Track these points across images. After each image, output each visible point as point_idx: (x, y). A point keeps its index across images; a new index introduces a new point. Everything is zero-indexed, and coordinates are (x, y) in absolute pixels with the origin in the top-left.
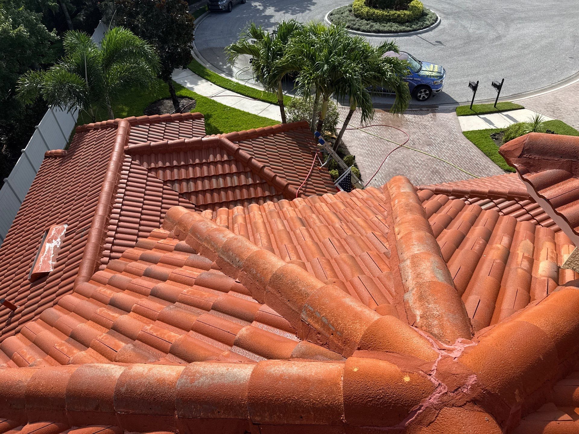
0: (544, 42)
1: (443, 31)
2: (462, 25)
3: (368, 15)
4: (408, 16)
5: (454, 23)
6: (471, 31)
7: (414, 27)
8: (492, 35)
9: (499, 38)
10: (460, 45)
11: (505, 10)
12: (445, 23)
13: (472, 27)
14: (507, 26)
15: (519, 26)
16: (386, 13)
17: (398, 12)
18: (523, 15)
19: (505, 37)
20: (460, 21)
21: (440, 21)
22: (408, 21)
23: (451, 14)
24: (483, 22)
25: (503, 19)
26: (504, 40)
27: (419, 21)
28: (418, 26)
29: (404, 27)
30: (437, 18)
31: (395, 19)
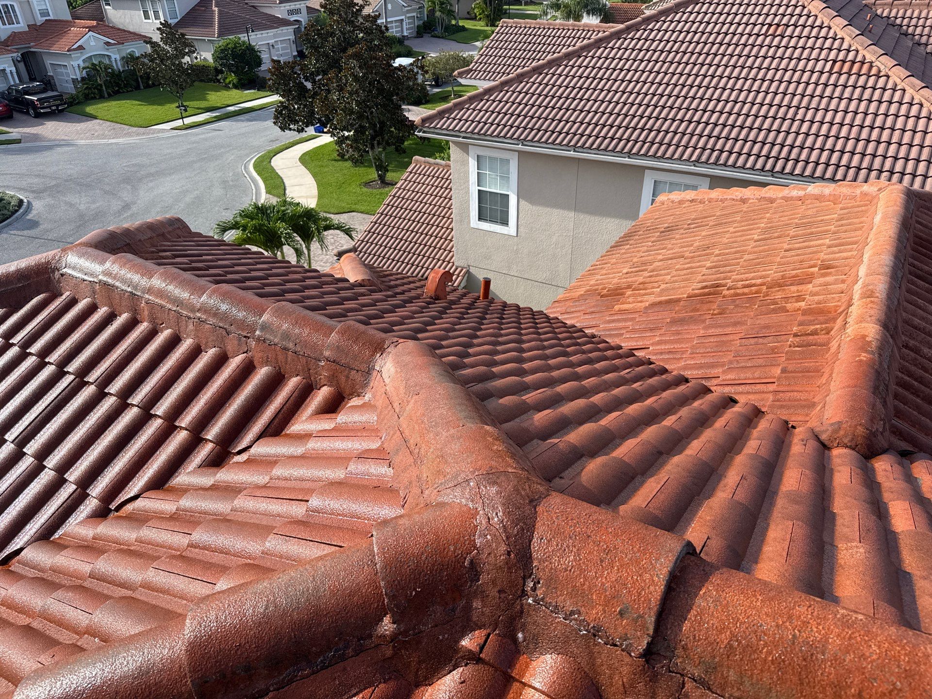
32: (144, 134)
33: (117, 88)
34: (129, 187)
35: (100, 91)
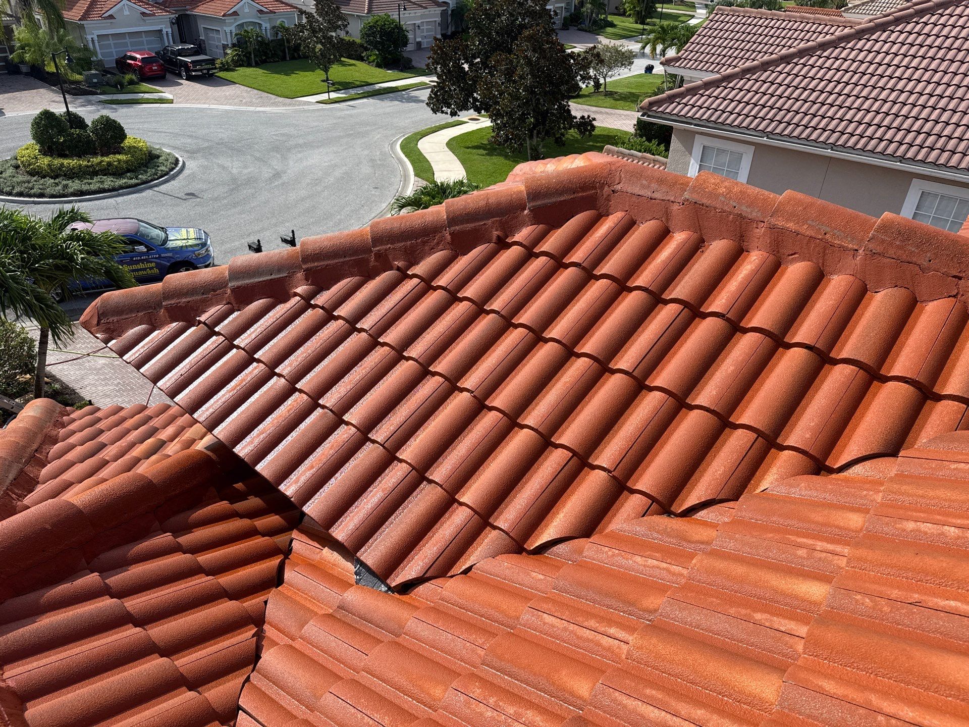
0: (338, 173)
1: (193, 177)
2: (219, 166)
3: (51, 170)
4: (127, 162)
5: (206, 163)
6: (235, 171)
7: (143, 177)
8: (266, 173)
9: (277, 175)
10: (224, 193)
11: (274, 137)
12: (192, 166)
13: (235, 166)
14: (284, 158)
15: (299, 155)
16: (85, 163)
17: (106, 159)
18: (301, 141)
19: (285, 172)
20: (214, 160)
21: (184, 163)
22: (129, 171)
23: (198, 151)
24: (249, 157)
25: (276, 149)
26: (285, 178)
27: (148, 168)
28: (149, 175)
29: (124, 181)
30: (177, 160)
31: (105, 169)
32: (290, 105)
33: (264, 58)
34: (278, 156)
35: (249, 58)
